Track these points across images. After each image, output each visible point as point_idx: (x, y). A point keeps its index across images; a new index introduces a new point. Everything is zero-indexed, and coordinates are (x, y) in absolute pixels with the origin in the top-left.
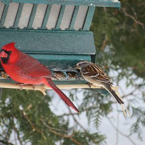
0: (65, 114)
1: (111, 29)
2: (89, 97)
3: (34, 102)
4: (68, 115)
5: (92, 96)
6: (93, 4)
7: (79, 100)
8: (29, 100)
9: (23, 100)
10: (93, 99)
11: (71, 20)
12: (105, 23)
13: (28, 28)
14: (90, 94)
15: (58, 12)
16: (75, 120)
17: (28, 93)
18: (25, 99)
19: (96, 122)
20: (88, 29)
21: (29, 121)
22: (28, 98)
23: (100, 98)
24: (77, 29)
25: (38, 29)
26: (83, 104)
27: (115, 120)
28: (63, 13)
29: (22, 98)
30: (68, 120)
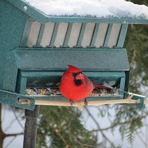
0: (94, 131)
1: (140, 45)
2: (122, 113)
3: (68, 119)
4: (97, 131)
5: (124, 112)
6: (126, 22)
7: (111, 116)
8: (63, 117)
9: (57, 117)
10: (125, 115)
11: (106, 38)
12: (134, 40)
13: (64, 46)
14: (123, 110)
15: (92, 30)
16: (104, 136)
17: (61, 110)
18: (59, 116)
19: (130, 138)
20: (122, 46)
21: (62, 138)
22: (61, 115)
23: (132, 114)
24: (111, 46)
25: (74, 47)
26: (115, 120)
27: (143, 135)
28: (97, 31)
29: (55, 115)
30: (97, 136)
